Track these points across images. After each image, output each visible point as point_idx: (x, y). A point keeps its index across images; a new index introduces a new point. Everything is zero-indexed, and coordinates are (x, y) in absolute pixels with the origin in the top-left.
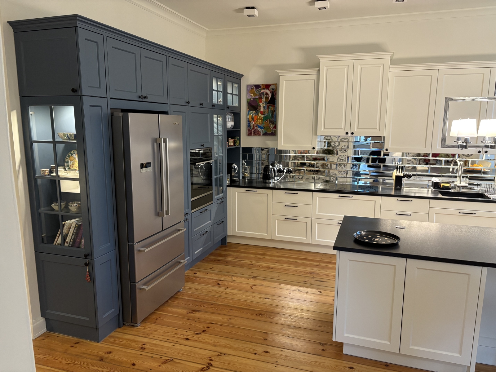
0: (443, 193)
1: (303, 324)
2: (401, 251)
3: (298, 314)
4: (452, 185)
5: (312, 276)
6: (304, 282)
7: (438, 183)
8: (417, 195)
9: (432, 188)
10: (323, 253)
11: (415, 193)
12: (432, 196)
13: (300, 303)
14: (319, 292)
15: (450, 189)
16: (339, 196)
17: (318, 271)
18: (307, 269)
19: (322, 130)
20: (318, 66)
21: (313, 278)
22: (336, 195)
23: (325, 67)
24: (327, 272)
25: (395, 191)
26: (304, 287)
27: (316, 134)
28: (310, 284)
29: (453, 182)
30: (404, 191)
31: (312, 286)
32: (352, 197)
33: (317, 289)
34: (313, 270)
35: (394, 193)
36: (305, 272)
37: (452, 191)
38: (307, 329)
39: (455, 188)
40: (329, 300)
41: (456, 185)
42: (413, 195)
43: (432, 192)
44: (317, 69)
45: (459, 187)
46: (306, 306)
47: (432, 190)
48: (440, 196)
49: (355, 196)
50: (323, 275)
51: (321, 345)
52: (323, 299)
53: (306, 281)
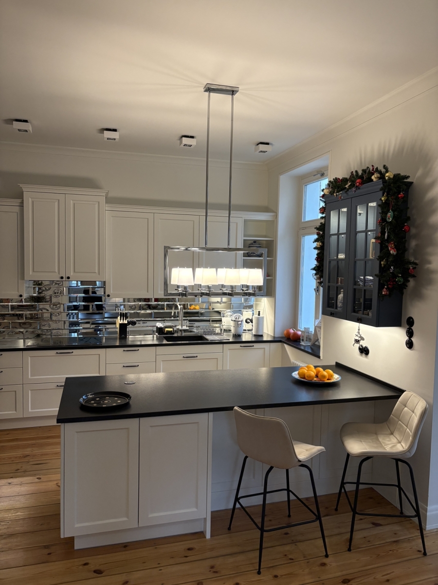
0: (168, 339)
1: (19, 528)
2: (133, 411)
3: (11, 516)
4: (175, 329)
5: (27, 460)
6: (16, 470)
7: (162, 328)
8: (143, 343)
9: (157, 334)
10: (40, 427)
11: (141, 341)
12: (157, 343)
13: (13, 500)
14: (38, 478)
15: (173, 334)
16: (57, 353)
17: (34, 452)
18: (20, 453)
19: (31, 273)
20: (20, 196)
21: (28, 462)
22: (53, 352)
23: (30, 199)
24: (48, 450)
25: (120, 341)
26: (16, 477)
27: (23, 278)
28: (25, 471)
29: (176, 326)
30: (130, 339)
31: (28, 473)
32: (73, 352)
33: (35, 475)
34: (28, 451)
35: (119, 343)
36: (16, 457)
37: (176, 335)
38: (24, 533)
39: (178, 332)
40: (51, 486)
41: (178, 329)
42: (139, 343)
43: (158, 339)
44: (19, 201)
45: (181, 330)
46: (20, 502)
47: (157, 336)
48: (165, 342)
49: (76, 352)
50: (42, 455)
51: (46, 548)
52: (43, 487)
53: (18, 469)
